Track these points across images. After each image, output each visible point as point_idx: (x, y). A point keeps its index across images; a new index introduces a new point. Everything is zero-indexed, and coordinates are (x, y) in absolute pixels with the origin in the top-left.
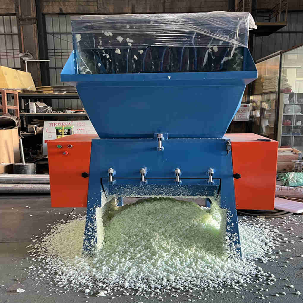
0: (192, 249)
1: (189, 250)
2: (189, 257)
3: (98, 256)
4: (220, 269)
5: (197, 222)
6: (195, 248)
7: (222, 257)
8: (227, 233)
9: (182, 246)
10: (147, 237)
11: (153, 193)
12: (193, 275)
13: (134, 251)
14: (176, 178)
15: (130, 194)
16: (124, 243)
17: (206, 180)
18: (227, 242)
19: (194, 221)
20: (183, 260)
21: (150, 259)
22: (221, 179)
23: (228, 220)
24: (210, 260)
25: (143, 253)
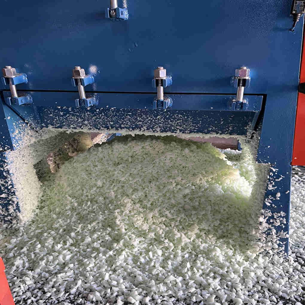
0: (189, 233)
1: (183, 235)
2: (183, 249)
3: (21, 234)
4: (239, 279)
5: (207, 181)
6: (196, 231)
7: (249, 252)
8: (263, 211)
9: (173, 226)
10: (110, 205)
11: (122, 126)
12: (181, 293)
13: (84, 229)
14: (156, 93)
15: (80, 127)
16: (69, 213)
17: (230, 97)
18: (260, 228)
19: (201, 179)
20: (170, 254)
21: (107, 248)
22: (265, 96)
23: (270, 186)
24: (221, 259)
25: (98, 235)
